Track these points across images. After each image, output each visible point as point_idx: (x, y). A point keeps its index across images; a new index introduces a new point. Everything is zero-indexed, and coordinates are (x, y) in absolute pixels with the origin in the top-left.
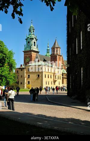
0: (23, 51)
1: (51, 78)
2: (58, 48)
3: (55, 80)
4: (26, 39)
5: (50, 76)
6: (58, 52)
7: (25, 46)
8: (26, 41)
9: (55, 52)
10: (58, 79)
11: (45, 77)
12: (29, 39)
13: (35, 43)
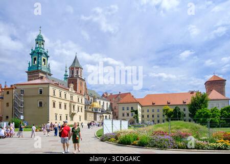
0: (26, 72)
1: (65, 108)
2: (78, 68)
3: (72, 112)
4: (31, 54)
5: (63, 105)
6: (80, 73)
7: (29, 64)
8: (32, 57)
9: (75, 74)
10: (78, 111)
11: (54, 106)
12: (35, 54)
13: (44, 60)
